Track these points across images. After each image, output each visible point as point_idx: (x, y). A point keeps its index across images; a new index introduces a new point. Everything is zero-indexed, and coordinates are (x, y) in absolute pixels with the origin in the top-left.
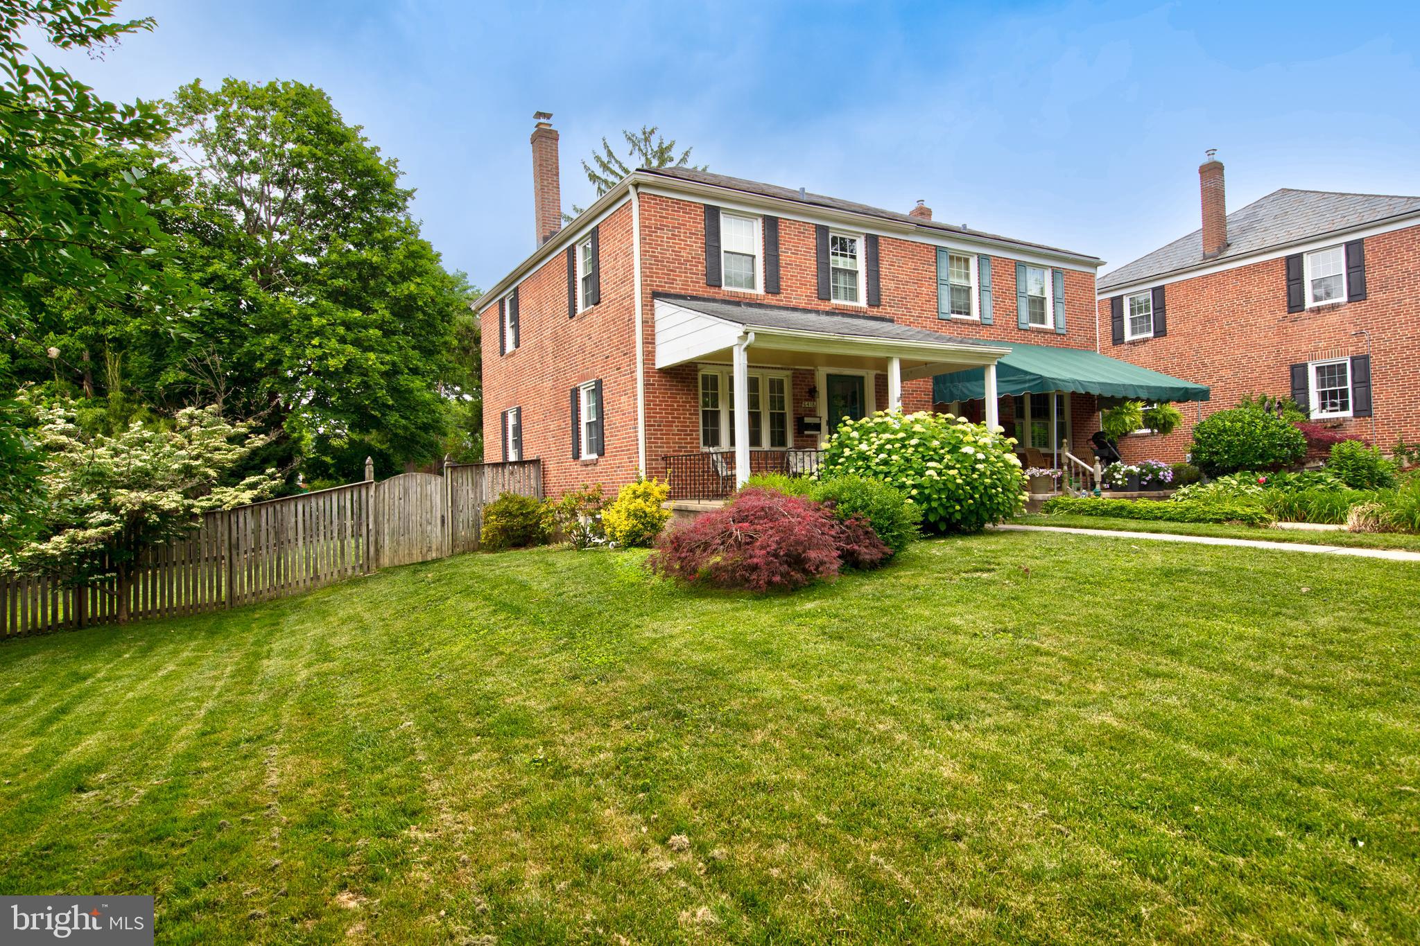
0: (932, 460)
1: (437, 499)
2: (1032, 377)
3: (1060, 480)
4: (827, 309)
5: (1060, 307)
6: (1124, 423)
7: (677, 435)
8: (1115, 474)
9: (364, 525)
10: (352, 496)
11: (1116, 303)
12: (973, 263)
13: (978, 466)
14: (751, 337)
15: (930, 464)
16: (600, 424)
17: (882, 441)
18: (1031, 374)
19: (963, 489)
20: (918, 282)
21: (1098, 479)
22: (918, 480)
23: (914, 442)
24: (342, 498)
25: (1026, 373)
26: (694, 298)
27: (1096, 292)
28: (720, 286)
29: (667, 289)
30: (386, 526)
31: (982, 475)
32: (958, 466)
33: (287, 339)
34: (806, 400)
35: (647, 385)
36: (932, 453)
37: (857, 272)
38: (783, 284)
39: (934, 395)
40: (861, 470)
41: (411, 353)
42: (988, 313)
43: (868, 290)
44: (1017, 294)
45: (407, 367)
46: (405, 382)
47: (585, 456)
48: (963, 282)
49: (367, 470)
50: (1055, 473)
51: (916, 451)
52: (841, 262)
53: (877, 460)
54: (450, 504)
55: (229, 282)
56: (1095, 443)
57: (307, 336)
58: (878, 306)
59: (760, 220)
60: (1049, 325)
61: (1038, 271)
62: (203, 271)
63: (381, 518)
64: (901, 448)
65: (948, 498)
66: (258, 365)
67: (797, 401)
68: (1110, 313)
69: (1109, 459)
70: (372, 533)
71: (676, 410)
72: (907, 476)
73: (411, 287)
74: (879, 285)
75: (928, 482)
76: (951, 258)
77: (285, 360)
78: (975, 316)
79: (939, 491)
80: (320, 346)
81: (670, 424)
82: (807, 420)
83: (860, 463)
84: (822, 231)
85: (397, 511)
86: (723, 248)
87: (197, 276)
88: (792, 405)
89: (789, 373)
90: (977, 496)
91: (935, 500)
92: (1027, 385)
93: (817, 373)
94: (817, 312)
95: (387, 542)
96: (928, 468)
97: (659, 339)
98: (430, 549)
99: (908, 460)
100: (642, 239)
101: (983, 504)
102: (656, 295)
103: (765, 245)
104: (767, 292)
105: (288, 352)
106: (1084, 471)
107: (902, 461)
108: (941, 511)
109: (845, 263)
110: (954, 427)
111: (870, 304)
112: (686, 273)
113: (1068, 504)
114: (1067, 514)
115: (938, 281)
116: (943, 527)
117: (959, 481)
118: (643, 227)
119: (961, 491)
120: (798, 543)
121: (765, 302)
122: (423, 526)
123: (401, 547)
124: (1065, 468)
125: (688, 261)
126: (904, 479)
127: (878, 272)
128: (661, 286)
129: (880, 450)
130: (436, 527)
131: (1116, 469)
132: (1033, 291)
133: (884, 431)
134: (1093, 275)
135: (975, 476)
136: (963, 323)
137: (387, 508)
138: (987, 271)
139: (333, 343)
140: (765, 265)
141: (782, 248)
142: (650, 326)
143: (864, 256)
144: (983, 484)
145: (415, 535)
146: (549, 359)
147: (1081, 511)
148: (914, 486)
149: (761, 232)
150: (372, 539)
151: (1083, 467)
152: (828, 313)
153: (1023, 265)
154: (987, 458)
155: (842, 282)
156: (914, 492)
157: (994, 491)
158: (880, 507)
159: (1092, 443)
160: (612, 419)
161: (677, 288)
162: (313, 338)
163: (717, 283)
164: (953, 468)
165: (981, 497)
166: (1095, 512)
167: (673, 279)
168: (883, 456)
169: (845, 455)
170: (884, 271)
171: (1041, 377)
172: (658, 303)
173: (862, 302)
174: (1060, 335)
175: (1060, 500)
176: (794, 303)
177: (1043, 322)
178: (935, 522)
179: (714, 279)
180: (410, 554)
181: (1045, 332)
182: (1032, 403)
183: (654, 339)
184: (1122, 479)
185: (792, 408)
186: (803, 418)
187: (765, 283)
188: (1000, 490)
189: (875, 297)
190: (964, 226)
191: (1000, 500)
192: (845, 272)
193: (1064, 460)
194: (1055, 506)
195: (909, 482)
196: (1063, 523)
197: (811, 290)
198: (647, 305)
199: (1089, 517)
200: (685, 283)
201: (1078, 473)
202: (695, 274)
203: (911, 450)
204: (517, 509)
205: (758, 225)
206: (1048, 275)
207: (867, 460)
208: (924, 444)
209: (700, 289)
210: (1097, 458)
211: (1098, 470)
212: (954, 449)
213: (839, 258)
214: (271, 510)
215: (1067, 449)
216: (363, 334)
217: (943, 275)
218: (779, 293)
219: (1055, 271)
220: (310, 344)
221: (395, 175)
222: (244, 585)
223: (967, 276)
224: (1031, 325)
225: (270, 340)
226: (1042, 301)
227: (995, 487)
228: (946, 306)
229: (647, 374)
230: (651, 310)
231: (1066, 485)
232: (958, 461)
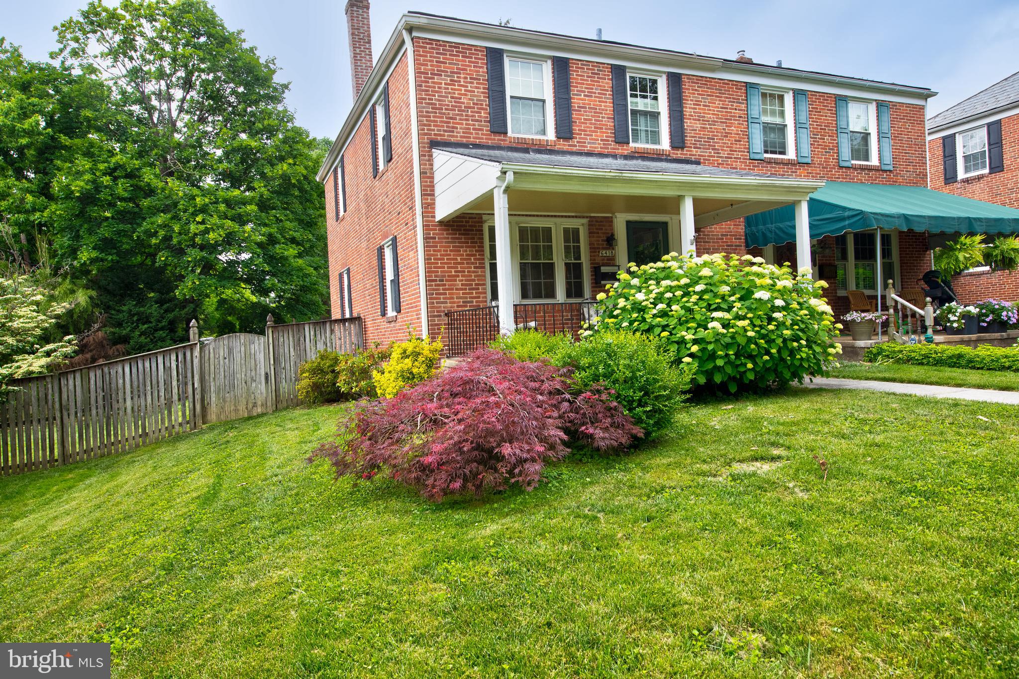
0: (718, 309)
1: (261, 357)
2: (851, 213)
3: (885, 324)
4: (626, 152)
5: (886, 143)
6: (957, 260)
7: (462, 289)
8: (950, 316)
9: (190, 383)
10: (177, 357)
11: (949, 144)
12: (788, 99)
13: (776, 315)
14: (510, 176)
15: (716, 314)
16: (397, 281)
17: (662, 289)
18: (850, 209)
19: (756, 344)
20: (727, 121)
21: (929, 322)
22: (702, 333)
23: (699, 288)
24: (167, 359)
25: (844, 209)
26: (476, 146)
27: (927, 132)
28: (506, 133)
29: (446, 137)
30: (212, 384)
31: (781, 325)
32: (750, 315)
33: (176, 218)
34: (604, 249)
35: (426, 238)
36: (719, 301)
37: (659, 113)
38: (576, 129)
39: (746, 239)
40: (636, 324)
41: (288, 224)
42: (806, 150)
43: (671, 132)
44: (838, 130)
45: (284, 237)
46: (281, 251)
47: (391, 313)
48: (778, 120)
49: (191, 332)
50: (878, 317)
51: (701, 299)
52: (641, 104)
53: (654, 311)
54: (272, 362)
55: (129, 170)
56: (926, 283)
57: (192, 214)
58: (682, 148)
59: (549, 62)
60: (874, 161)
61: (863, 106)
62: (109, 162)
63: (207, 377)
64: (683, 296)
65: (737, 355)
66: (154, 241)
67: (593, 249)
68: (941, 153)
69: (942, 299)
70: (198, 391)
71: (459, 263)
72: (688, 328)
73: (283, 167)
74: (682, 126)
75: (711, 335)
76: (764, 95)
77: (174, 235)
78: (791, 154)
79: (727, 346)
80: (203, 222)
81: (453, 278)
82: (604, 269)
83: (635, 315)
84: (619, 72)
85: (222, 370)
86: (509, 93)
87: (102, 166)
88: (588, 254)
89: (585, 221)
90: (774, 351)
91: (721, 357)
92: (847, 222)
93: (615, 220)
94: (615, 156)
95: (213, 399)
96: (713, 319)
97: (438, 190)
98: (255, 405)
99: (690, 310)
100: (418, 86)
101: (783, 360)
102: (435, 144)
103: (554, 88)
104: (558, 137)
105: (177, 228)
106: (914, 314)
107: (683, 312)
108: (729, 370)
109: (646, 105)
110: (747, 269)
111: (674, 146)
112: (467, 120)
113: (894, 352)
114: (894, 363)
115: (749, 120)
116: (733, 389)
117: (751, 334)
118: (418, 73)
119: (753, 346)
120: (491, 433)
121: (557, 147)
122: (249, 383)
123: (227, 404)
124: (891, 311)
125: (470, 108)
126: (684, 333)
127: (681, 112)
128: (440, 135)
129: (659, 299)
130: (260, 383)
131: (950, 310)
132: (855, 125)
133: (667, 278)
134: (922, 108)
135: (771, 327)
136: (777, 162)
137: (212, 367)
138: (804, 108)
139: (215, 220)
140: (555, 109)
141: (574, 91)
142: (429, 177)
143: (666, 96)
144: (781, 336)
145: (241, 390)
146: (363, 221)
147: (909, 360)
148: (695, 342)
149: (551, 75)
150: (198, 397)
151: (911, 309)
152: (626, 157)
153: (845, 99)
154: (788, 304)
155: (643, 124)
156: (695, 349)
157: (795, 344)
158: (628, 374)
159: (922, 282)
160: (405, 276)
161: (458, 136)
162: (197, 215)
163: (503, 130)
164: (744, 318)
165: (779, 351)
166: (924, 361)
167: (453, 127)
168: (661, 306)
169: (619, 306)
170: (688, 110)
171: (861, 212)
172: (436, 152)
173: (665, 144)
174: (886, 171)
175: (885, 347)
176: (588, 148)
177: (867, 158)
178: (722, 382)
179: (498, 125)
180: (236, 410)
181: (870, 169)
182: (856, 243)
183: (433, 190)
184: (957, 321)
185: (588, 258)
186: (599, 268)
187: (556, 128)
188: (804, 342)
189: (678, 139)
190: (780, 62)
191: (804, 355)
192: (645, 114)
193: (889, 303)
194: (879, 354)
195: (689, 337)
196: (887, 375)
197: (607, 133)
198: (425, 156)
199: (920, 367)
200: (467, 131)
201: (906, 315)
202: (477, 121)
203: (694, 298)
204: (329, 367)
205: (547, 68)
206: (872, 108)
207: (643, 311)
208: (711, 291)
209: (483, 135)
210: (928, 299)
211: (929, 313)
212: (746, 296)
213: (639, 100)
214: (99, 372)
215: (892, 290)
216: (241, 210)
217: (755, 112)
218: (571, 138)
219: (880, 105)
220: (195, 220)
221: (274, 72)
222: (76, 446)
223: (782, 114)
224: (854, 162)
225: (161, 219)
226: (866, 136)
227: (797, 339)
228: (758, 144)
229: (425, 227)
230: (429, 160)
231: (892, 330)
232: (750, 309)
